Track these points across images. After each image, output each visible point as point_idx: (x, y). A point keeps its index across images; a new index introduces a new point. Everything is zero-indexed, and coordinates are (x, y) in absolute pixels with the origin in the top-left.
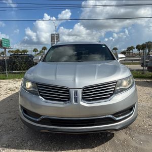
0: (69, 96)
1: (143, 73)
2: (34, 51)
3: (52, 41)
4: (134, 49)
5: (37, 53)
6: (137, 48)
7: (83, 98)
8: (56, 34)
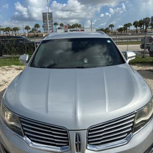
0: (67, 139)
1: (143, 57)
2: (26, 29)
3: (44, 22)
4: (131, 25)
5: (29, 31)
6: (134, 24)
7: (88, 142)
8: (49, 13)
